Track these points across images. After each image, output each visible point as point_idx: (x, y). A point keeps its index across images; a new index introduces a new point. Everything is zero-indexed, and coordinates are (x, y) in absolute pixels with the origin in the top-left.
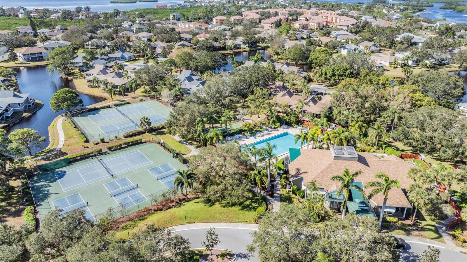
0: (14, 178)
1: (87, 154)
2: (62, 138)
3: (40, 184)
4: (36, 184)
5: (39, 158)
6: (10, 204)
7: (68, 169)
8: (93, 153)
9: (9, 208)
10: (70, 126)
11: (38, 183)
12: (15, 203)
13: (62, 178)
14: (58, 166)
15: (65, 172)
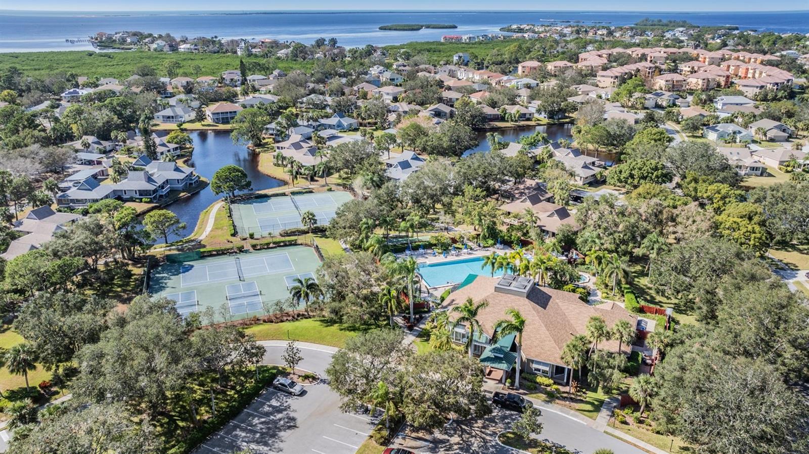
0: (139, 265)
1: (225, 250)
2: (209, 228)
3: (161, 275)
4: (157, 275)
5: (174, 247)
6: (124, 291)
7: (197, 264)
8: (232, 249)
9: (122, 294)
10: (225, 214)
11: (160, 274)
12: (130, 291)
13: (187, 273)
14: (189, 259)
15: (192, 266)
